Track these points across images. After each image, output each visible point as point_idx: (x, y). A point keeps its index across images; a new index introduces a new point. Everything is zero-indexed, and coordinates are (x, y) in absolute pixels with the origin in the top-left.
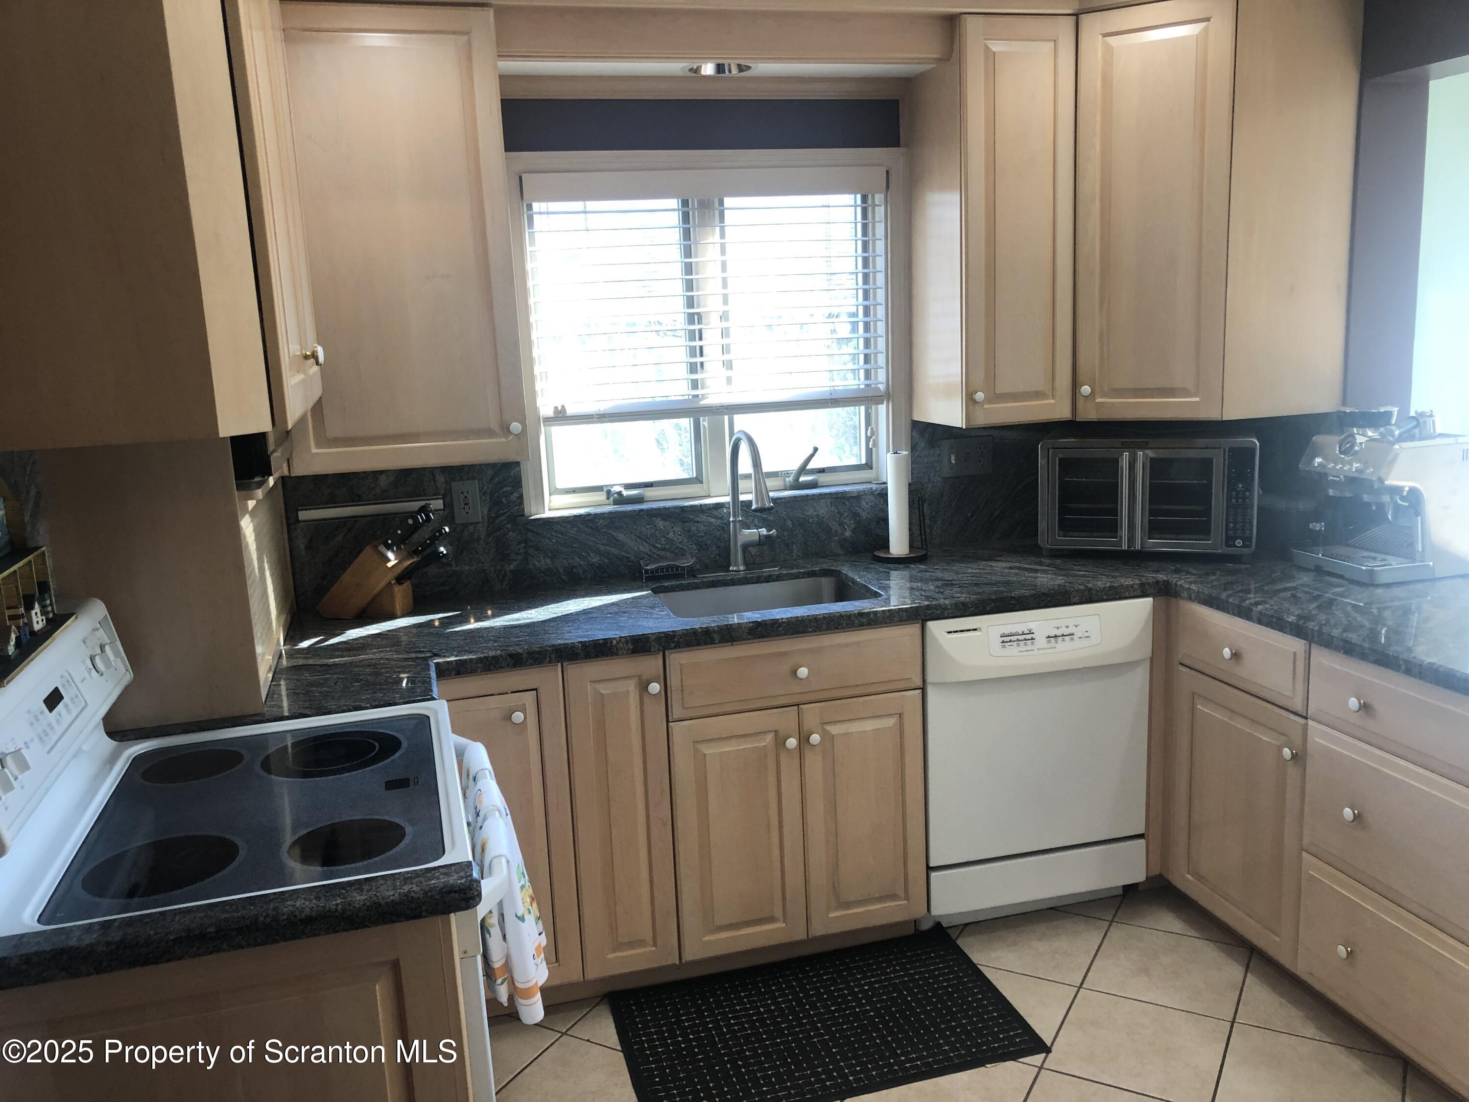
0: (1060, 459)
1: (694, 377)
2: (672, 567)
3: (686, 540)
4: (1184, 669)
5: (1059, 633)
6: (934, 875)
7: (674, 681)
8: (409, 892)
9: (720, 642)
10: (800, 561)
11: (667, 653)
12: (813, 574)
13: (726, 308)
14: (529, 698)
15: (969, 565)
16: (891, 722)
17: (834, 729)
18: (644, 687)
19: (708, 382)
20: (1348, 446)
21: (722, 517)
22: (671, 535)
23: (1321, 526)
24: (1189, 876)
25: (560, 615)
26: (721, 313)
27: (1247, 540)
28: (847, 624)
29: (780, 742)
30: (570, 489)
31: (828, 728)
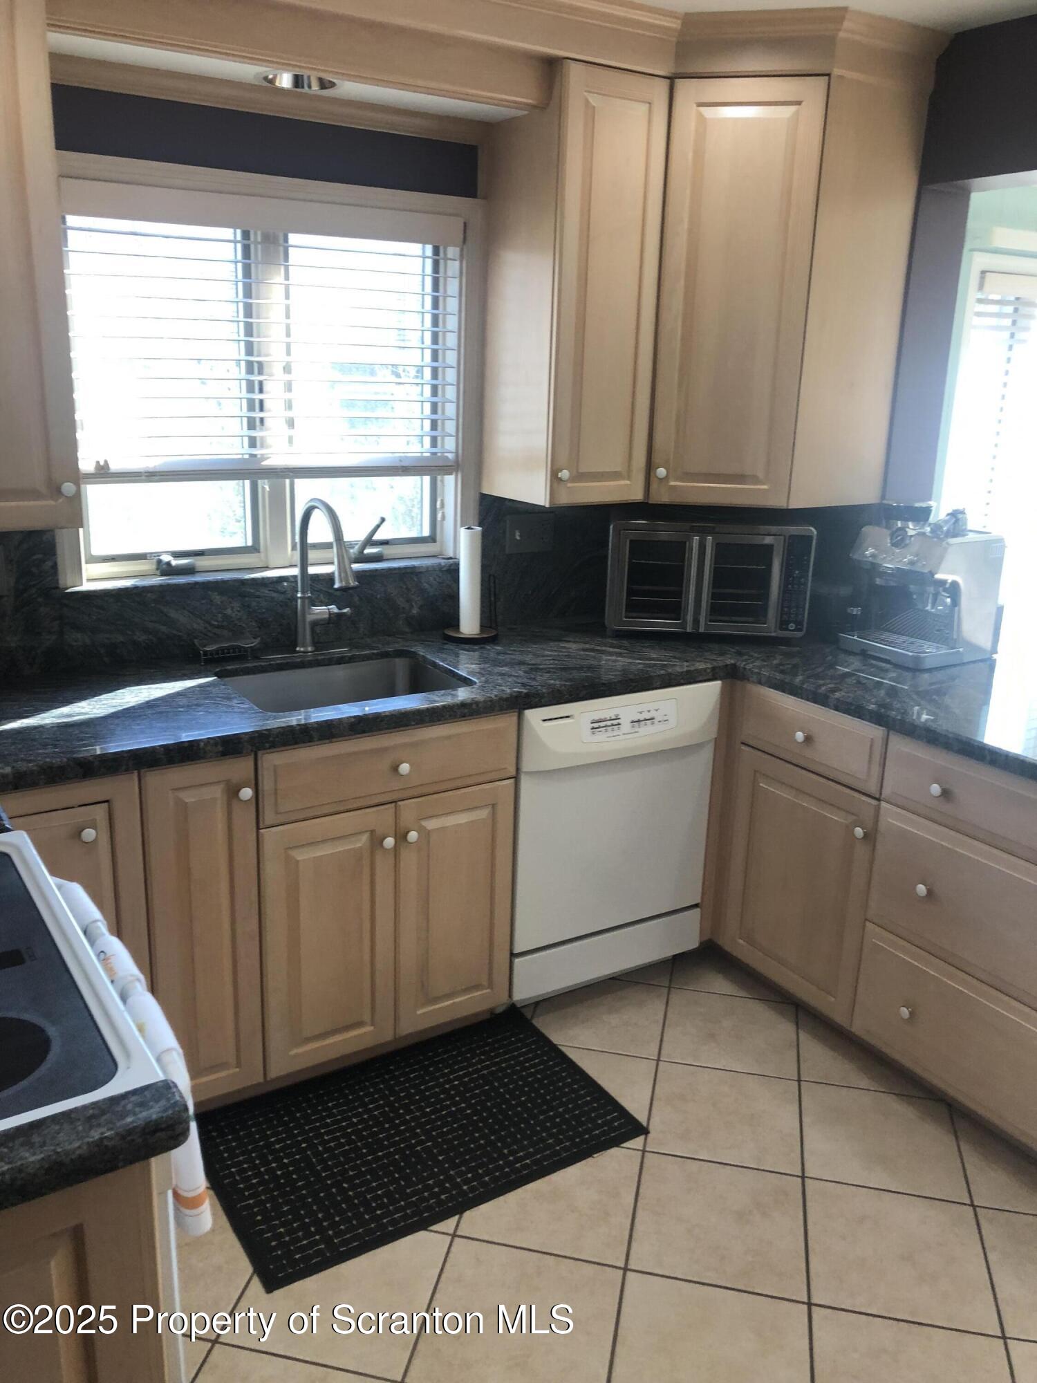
0: (631, 541)
1: (253, 433)
2: (234, 648)
3: (245, 617)
4: (747, 749)
5: (642, 717)
6: (517, 961)
7: (267, 784)
8: (101, 1139)
9: (320, 740)
10: (368, 640)
11: (260, 753)
12: (385, 655)
13: (288, 359)
14: (100, 812)
15: (544, 647)
16: (484, 814)
17: (431, 825)
18: (233, 792)
19: (269, 441)
20: (899, 538)
21: (285, 592)
22: (229, 611)
23: (857, 611)
24: (741, 941)
25: (120, 708)
26: (284, 364)
27: (799, 624)
28: (450, 716)
29: (376, 841)
30: (107, 556)
31: (424, 823)
